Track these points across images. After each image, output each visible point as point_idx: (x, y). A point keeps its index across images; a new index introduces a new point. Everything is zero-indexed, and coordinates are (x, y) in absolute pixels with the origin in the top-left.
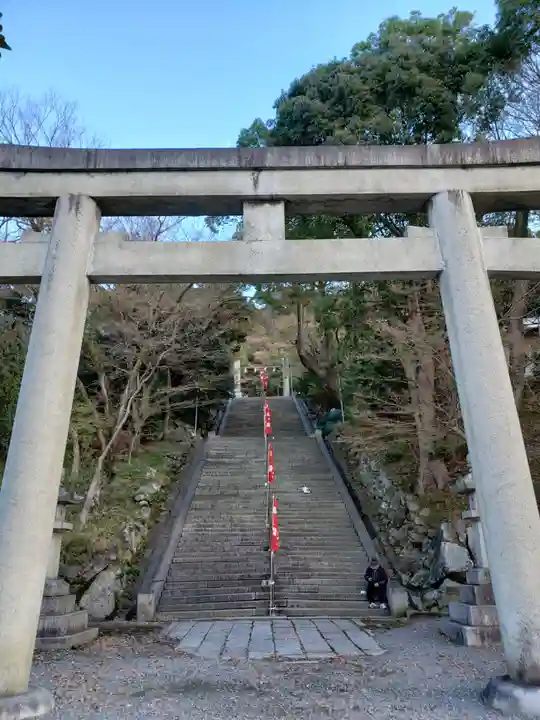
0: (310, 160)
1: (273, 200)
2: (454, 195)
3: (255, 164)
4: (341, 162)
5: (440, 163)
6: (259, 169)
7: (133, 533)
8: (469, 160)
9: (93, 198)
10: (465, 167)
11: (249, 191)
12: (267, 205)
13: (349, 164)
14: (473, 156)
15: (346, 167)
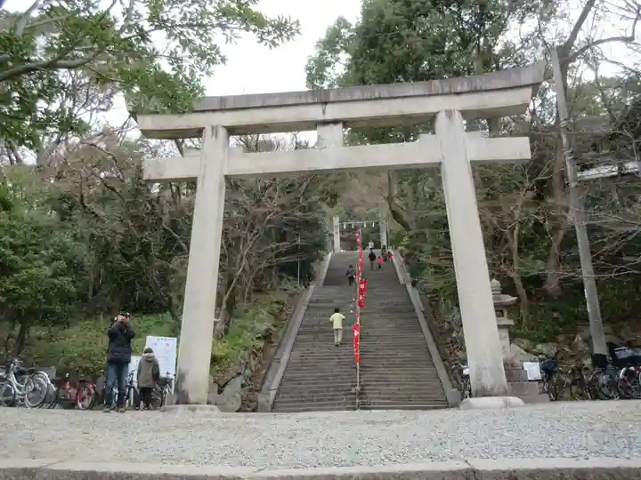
0: (357, 95)
1: (335, 122)
2: (449, 113)
3: (324, 100)
4: (377, 95)
5: (440, 92)
6: (326, 103)
7: (252, 357)
8: (459, 90)
9: (225, 127)
10: (458, 94)
11: (320, 117)
12: (331, 125)
13: (382, 96)
14: (462, 86)
15: (380, 98)
